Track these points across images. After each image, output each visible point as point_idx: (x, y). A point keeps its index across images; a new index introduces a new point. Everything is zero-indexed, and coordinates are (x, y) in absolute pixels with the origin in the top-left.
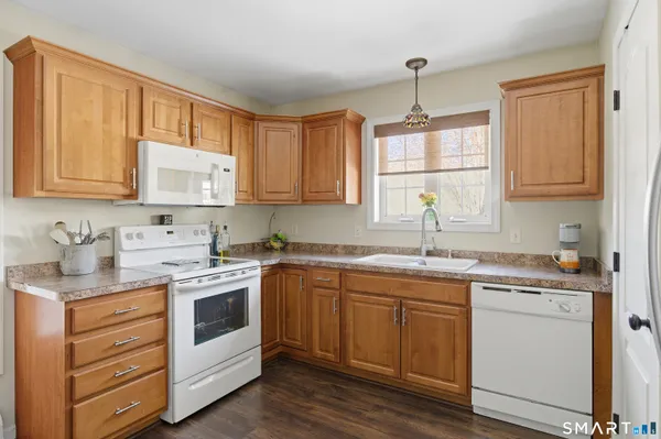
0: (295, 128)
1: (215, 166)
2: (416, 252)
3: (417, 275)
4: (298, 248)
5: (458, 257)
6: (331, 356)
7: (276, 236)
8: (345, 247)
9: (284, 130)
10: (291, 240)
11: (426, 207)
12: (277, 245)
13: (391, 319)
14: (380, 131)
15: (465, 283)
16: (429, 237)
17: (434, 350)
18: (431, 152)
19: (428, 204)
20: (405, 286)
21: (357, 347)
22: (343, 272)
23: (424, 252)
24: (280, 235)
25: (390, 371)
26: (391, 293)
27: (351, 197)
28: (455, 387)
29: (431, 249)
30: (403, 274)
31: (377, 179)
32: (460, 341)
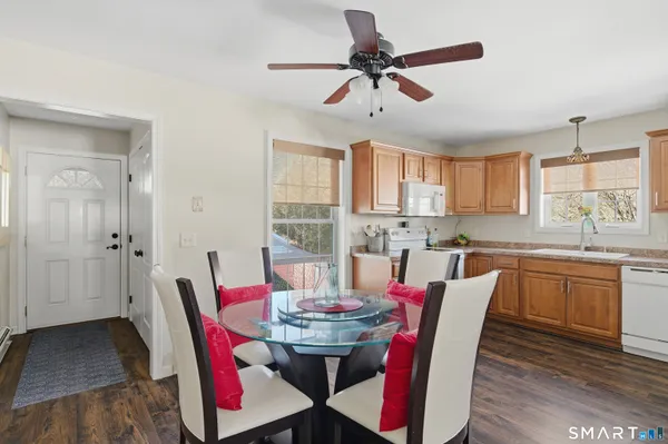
0: (481, 165)
1: (436, 193)
2: (576, 248)
3: (579, 261)
4: (478, 244)
5: (612, 251)
6: (512, 313)
7: (462, 236)
8: (516, 244)
9: (473, 167)
10: (472, 239)
11: (584, 217)
12: (463, 242)
13: (559, 289)
14: (545, 163)
15: (617, 266)
16: (587, 238)
17: (593, 309)
18: (588, 178)
19: (586, 214)
20: (570, 268)
21: (532, 307)
22: (520, 258)
23: (583, 248)
24: (465, 235)
25: (558, 323)
26: (559, 271)
27: (523, 210)
28: (609, 333)
29: (589, 245)
30: (568, 260)
31: (542, 197)
32: (613, 305)
